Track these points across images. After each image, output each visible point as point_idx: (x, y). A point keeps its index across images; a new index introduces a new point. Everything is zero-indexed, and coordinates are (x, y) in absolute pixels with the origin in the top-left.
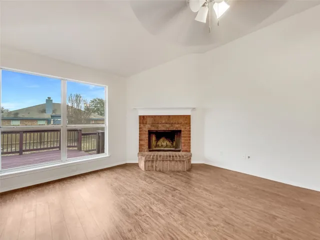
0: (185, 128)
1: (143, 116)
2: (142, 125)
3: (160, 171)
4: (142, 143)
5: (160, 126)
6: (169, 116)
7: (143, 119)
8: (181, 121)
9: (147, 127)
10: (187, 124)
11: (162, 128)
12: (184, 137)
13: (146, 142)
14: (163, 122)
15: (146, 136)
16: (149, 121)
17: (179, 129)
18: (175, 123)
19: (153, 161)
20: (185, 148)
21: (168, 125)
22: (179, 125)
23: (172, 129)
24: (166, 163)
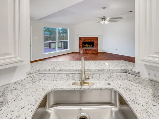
0: (96, 41)
1: (81, 38)
2: (80, 40)
3: (88, 54)
4: (80, 45)
5: (87, 40)
6: (90, 37)
8: (94, 39)
9: (82, 41)
12: (95, 44)
13: (82, 45)
15: (82, 44)
16: (83, 39)
17: (93, 41)
19: (85, 51)
20: (96, 47)
21: (89, 40)
23: (91, 41)
24: (90, 51)
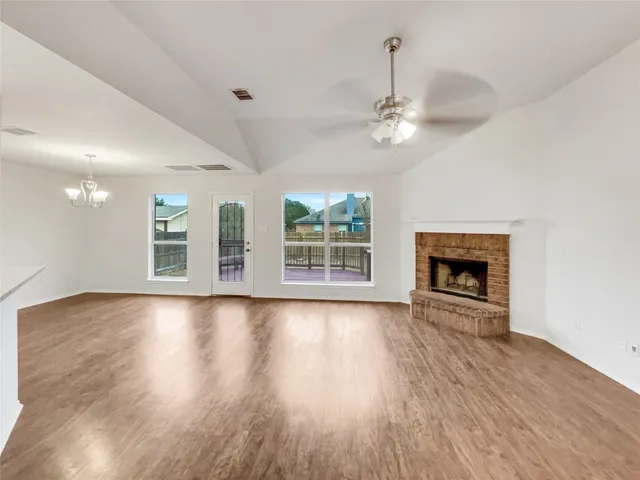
0: (496, 259)
1: (421, 234)
2: (419, 247)
3: (433, 323)
4: (420, 275)
5: (447, 250)
6: (464, 235)
7: (421, 237)
8: (486, 244)
9: (428, 251)
10: (498, 250)
11: (450, 254)
12: (493, 276)
13: (426, 275)
14: (454, 244)
15: (425, 267)
16: (430, 241)
17: (483, 260)
18: (475, 248)
19: (423, 306)
21: (461, 251)
22: (482, 252)
23: (467, 257)
24: (442, 313)
